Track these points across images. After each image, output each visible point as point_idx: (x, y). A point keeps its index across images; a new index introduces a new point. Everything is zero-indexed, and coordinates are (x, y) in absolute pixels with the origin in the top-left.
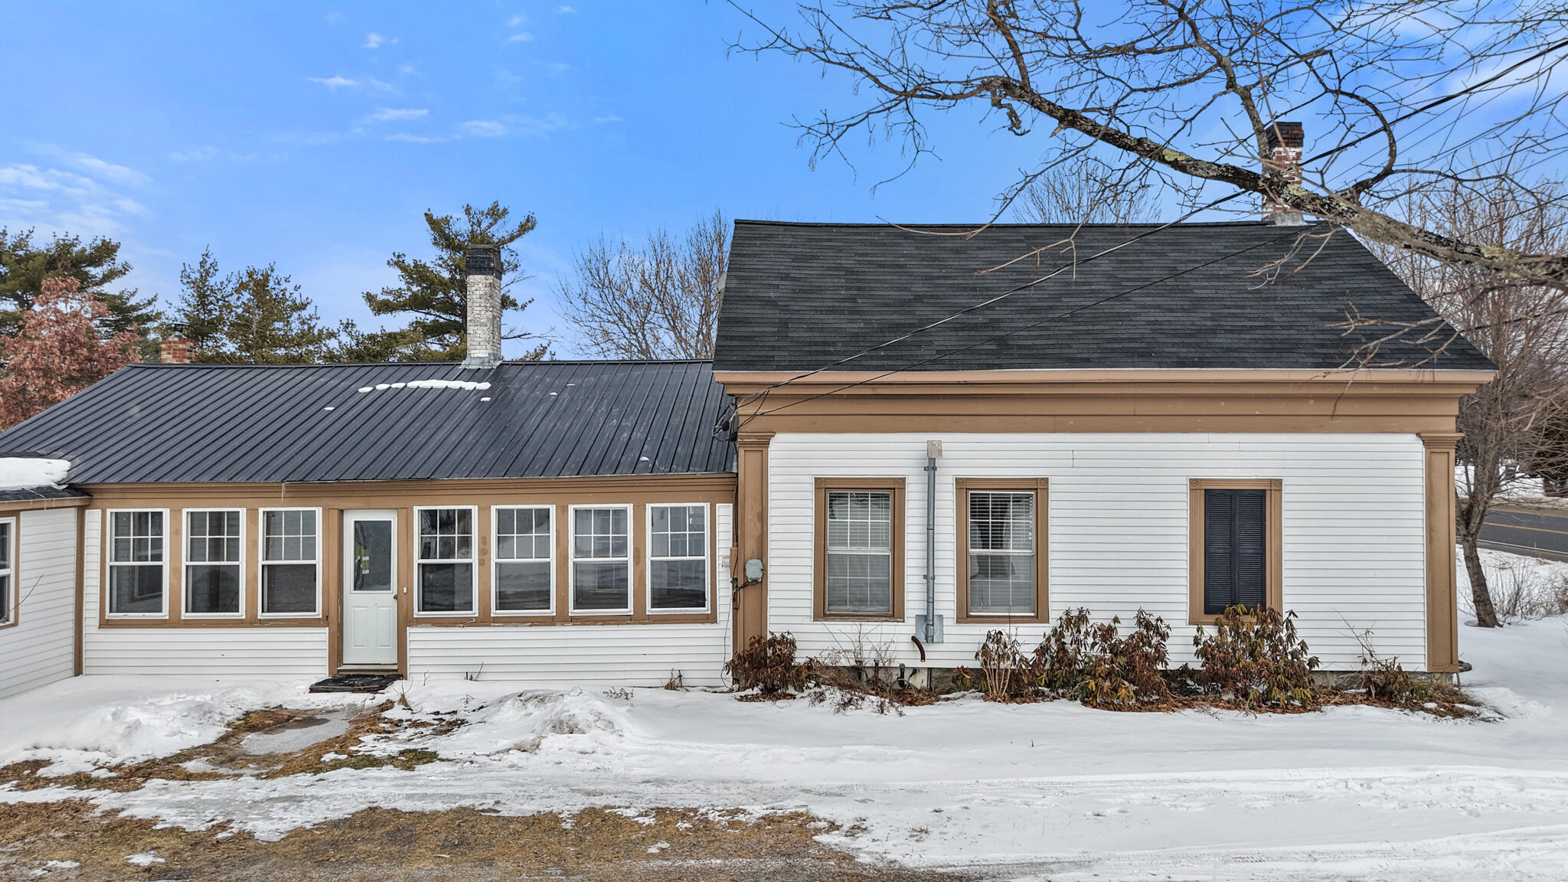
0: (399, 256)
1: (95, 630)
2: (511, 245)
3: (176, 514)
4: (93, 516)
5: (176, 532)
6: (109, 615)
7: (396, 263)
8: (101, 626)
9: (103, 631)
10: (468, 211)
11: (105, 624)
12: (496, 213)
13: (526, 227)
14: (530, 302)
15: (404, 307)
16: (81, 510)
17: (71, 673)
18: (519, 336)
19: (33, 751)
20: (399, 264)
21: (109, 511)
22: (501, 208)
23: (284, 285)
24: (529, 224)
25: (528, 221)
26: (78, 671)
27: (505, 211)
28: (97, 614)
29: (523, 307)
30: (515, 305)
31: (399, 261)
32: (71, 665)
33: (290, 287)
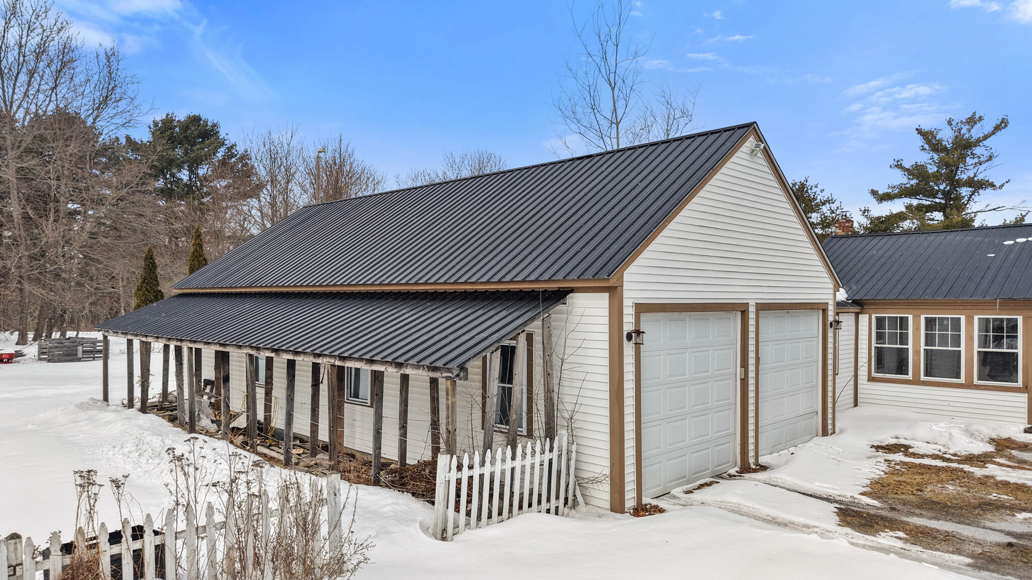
0: (898, 161)
1: (865, 382)
2: (985, 143)
3: (917, 318)
4: (864, 319)
5: (917, 329)
6: (874, 374)
7: (896, 166)
8: (869, 380)
9: (869, 383)
10: (950, 123)
11: (871, 379)
12: (972, 121)
13: (1001, 125)
14: (1007, 182)
15: (899, 196)
16: (857, 314)
17: (852, 405)
18: (994, 209)
19: (896, 440)
20: (899, 166)
21: (874, 316)
22: (977, 116)
23: (814, 190)
24: (1003, 125)
25: (1002, 122)
26: (856, 405)
27: (981, 118)
28: (866, 374)
29: (1001, 186)
30: (994, 186)
31: (898, 165)
32: (852, 400)
33: (818, 190)
